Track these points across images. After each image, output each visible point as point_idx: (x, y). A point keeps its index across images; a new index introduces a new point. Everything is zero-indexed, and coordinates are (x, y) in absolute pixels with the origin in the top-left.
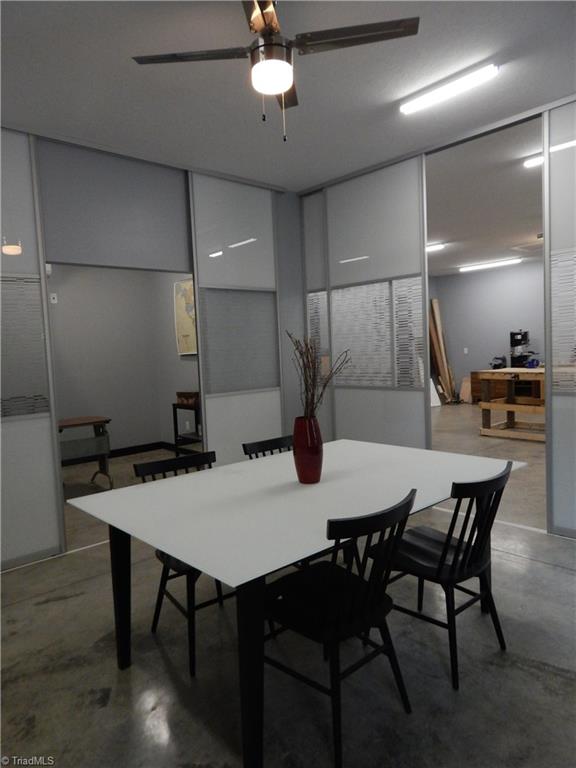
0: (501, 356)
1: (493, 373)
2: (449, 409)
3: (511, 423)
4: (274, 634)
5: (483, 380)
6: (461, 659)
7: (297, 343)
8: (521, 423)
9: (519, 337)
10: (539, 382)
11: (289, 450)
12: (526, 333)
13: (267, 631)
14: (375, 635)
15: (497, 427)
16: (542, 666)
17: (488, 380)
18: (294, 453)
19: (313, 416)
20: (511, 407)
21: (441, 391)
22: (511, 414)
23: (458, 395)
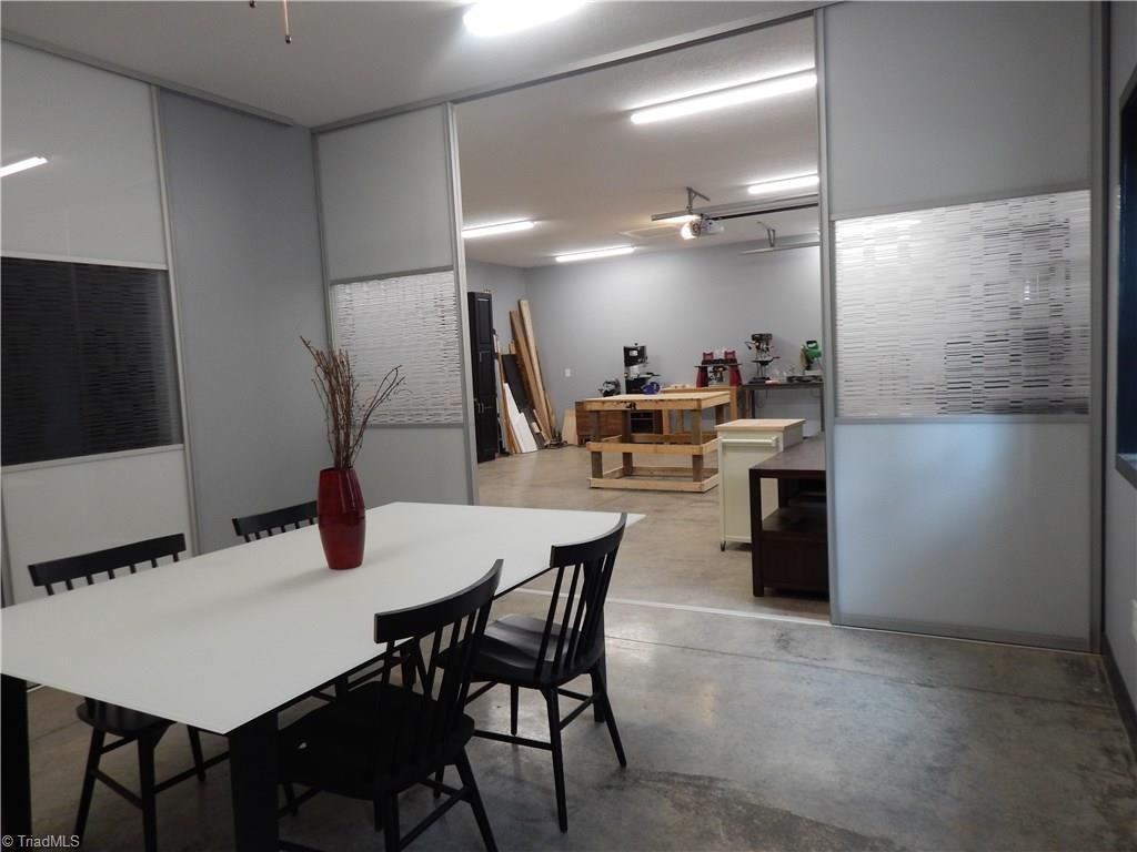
0: (613, 380)
1: (604, 402)
2: (548, 454)
3: (628, 470)
4: (294, 804)
5: (591, 411)
6: (569, 789)
7: (318, 355)
8: (641, 469)
9: (635, 353)
10: (660, 412)
11: (312, 523)
12: (643, 348)
13: (282, 801)
14: (452, 777)
15: (611, 476)
16: (669, 778)
17: (598, 412)
18: (321, 527)
19: (348, 467)
20: (628, 447)
21: (538, 431)
22: (627, 457)
23: (560, 434)
